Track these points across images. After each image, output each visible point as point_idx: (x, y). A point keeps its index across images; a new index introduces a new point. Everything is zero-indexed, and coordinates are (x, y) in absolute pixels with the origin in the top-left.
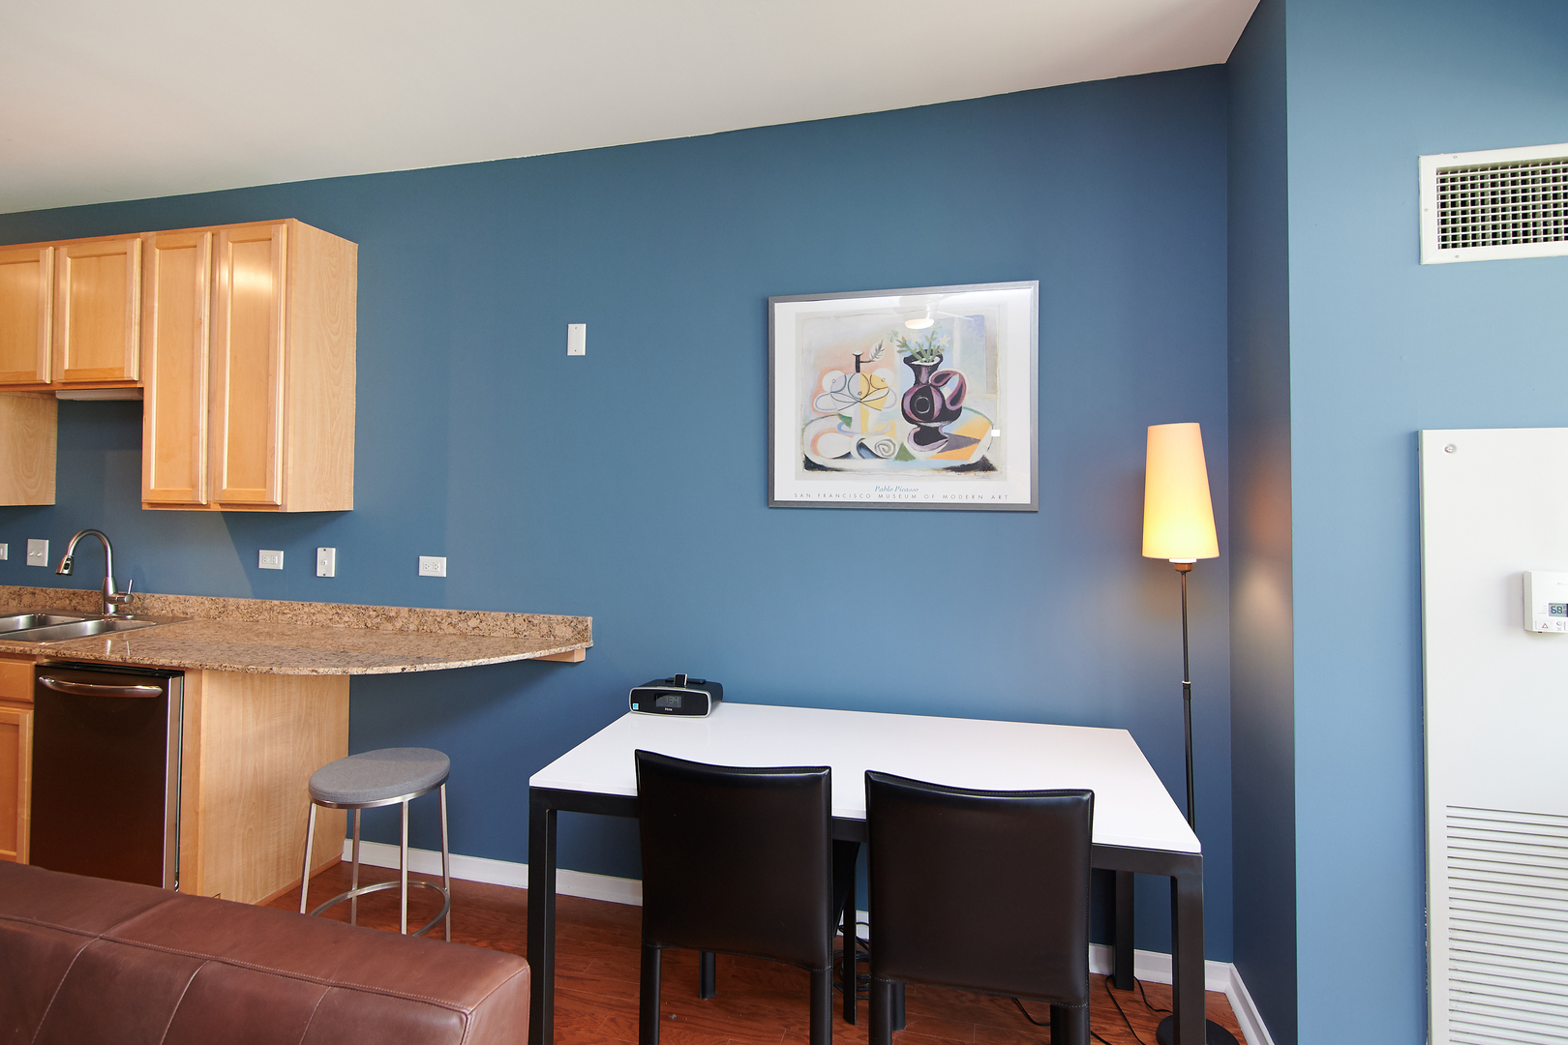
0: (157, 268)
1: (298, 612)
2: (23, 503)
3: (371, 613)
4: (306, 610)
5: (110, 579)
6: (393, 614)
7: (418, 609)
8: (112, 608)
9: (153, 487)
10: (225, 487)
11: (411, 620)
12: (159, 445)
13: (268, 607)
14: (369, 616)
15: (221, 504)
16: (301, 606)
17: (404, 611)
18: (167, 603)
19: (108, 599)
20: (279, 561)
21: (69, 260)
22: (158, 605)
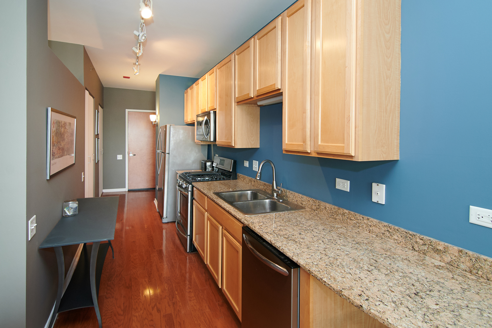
0: (287, 27)
1: (360, 221)
2: (251, 147)
3: (418, 240)
4: (365, 221)
5: (274, 181)
6: (440, 248)
7: (470, 253)
8: (275, 194)
9: (286, 142)
10: (320, 143)
11: (462, 260)
12: (289, 121)
13: (342, 213)
14: (416, 242)
15: (318, 153)
16: (362, 218)
17: (454, 249)
18: (295, 197)
19: (273, 190)
20: (347, 186)
21: (258, 41)
22: (291, 196)
